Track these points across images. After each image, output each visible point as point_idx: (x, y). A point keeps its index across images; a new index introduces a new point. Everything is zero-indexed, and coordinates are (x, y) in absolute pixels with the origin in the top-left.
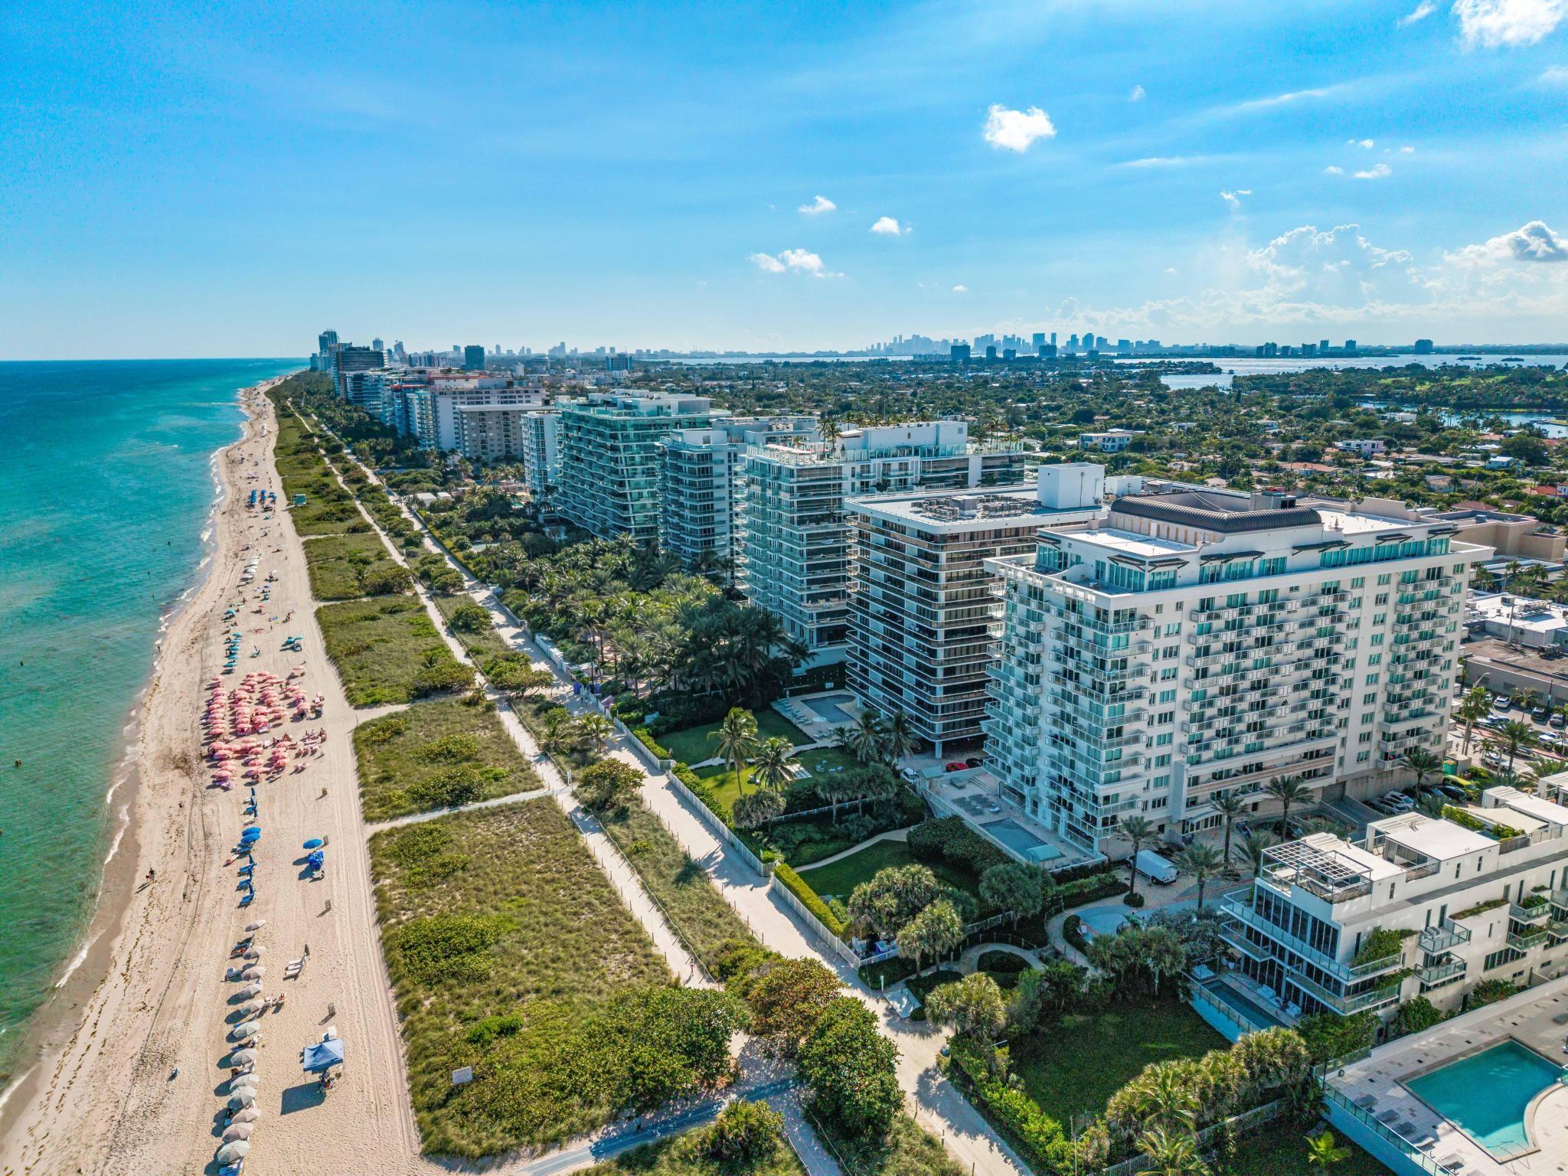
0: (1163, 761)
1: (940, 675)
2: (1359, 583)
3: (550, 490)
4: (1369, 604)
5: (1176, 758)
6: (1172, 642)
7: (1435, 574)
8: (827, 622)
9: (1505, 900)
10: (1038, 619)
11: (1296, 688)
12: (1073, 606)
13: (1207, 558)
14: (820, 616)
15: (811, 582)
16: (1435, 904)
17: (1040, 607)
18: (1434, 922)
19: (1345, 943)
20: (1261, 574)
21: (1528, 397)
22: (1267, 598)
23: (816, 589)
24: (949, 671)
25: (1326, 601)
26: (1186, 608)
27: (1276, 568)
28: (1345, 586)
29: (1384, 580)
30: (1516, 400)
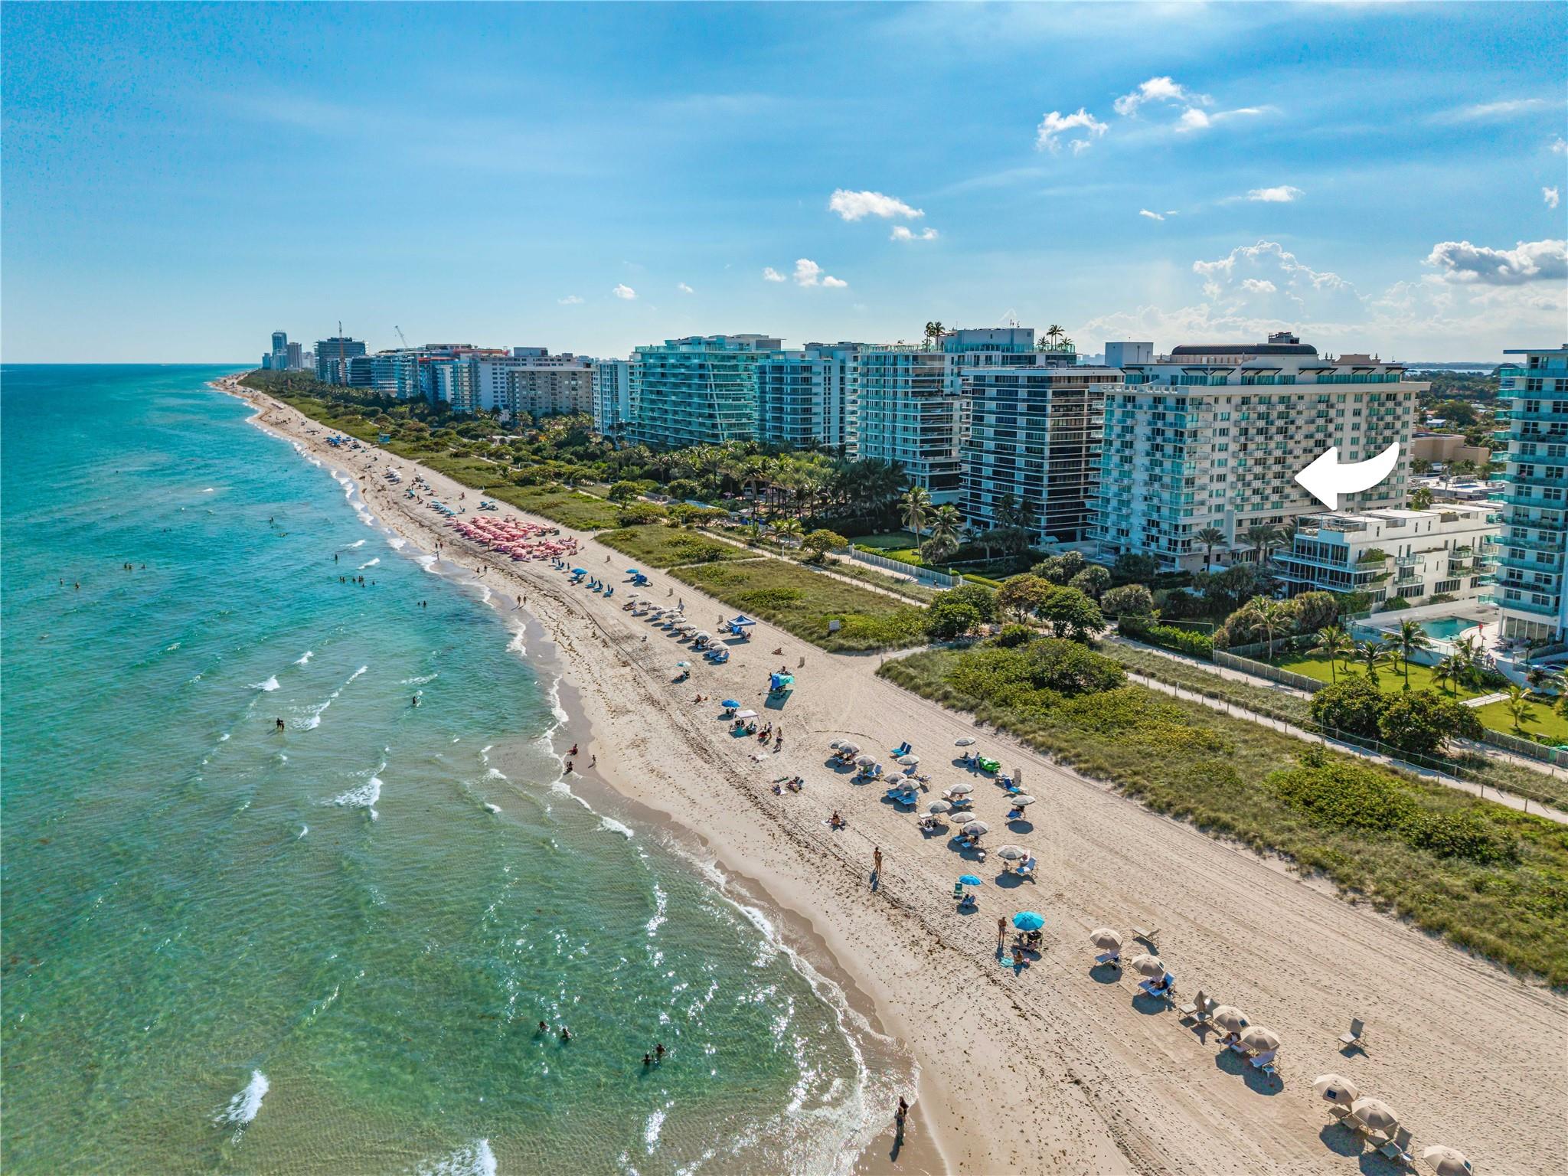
0: (1219, 508)
1: (1046, 482)
2: (1343, 398)
3: (621, 427)
4: (1349, 414)
5: (1228, 507)
6: (1225, 425)
7: (1391, 397)
8: (937, 472)
9: (1446, 548)
10: (1132, 415)
11: (1307, 437)
12: (1157, 400)
13: (1245, 369)
14: (932, 466)
15: (923, 441)
16: (1404, 543)
17: (1134, 406)
18: (1404, 554)
19: (1352, 556)
20: (1280, 383)
21: (1459, 389)
22: (1283, 400)
23: (927, 447)
24: (1051, 479)
25: (1322, 407)
26: (1234, 401)
27: (1288, 381)
28: (1333, 399)
29: (1358, 398)
30: (1448, 392)
